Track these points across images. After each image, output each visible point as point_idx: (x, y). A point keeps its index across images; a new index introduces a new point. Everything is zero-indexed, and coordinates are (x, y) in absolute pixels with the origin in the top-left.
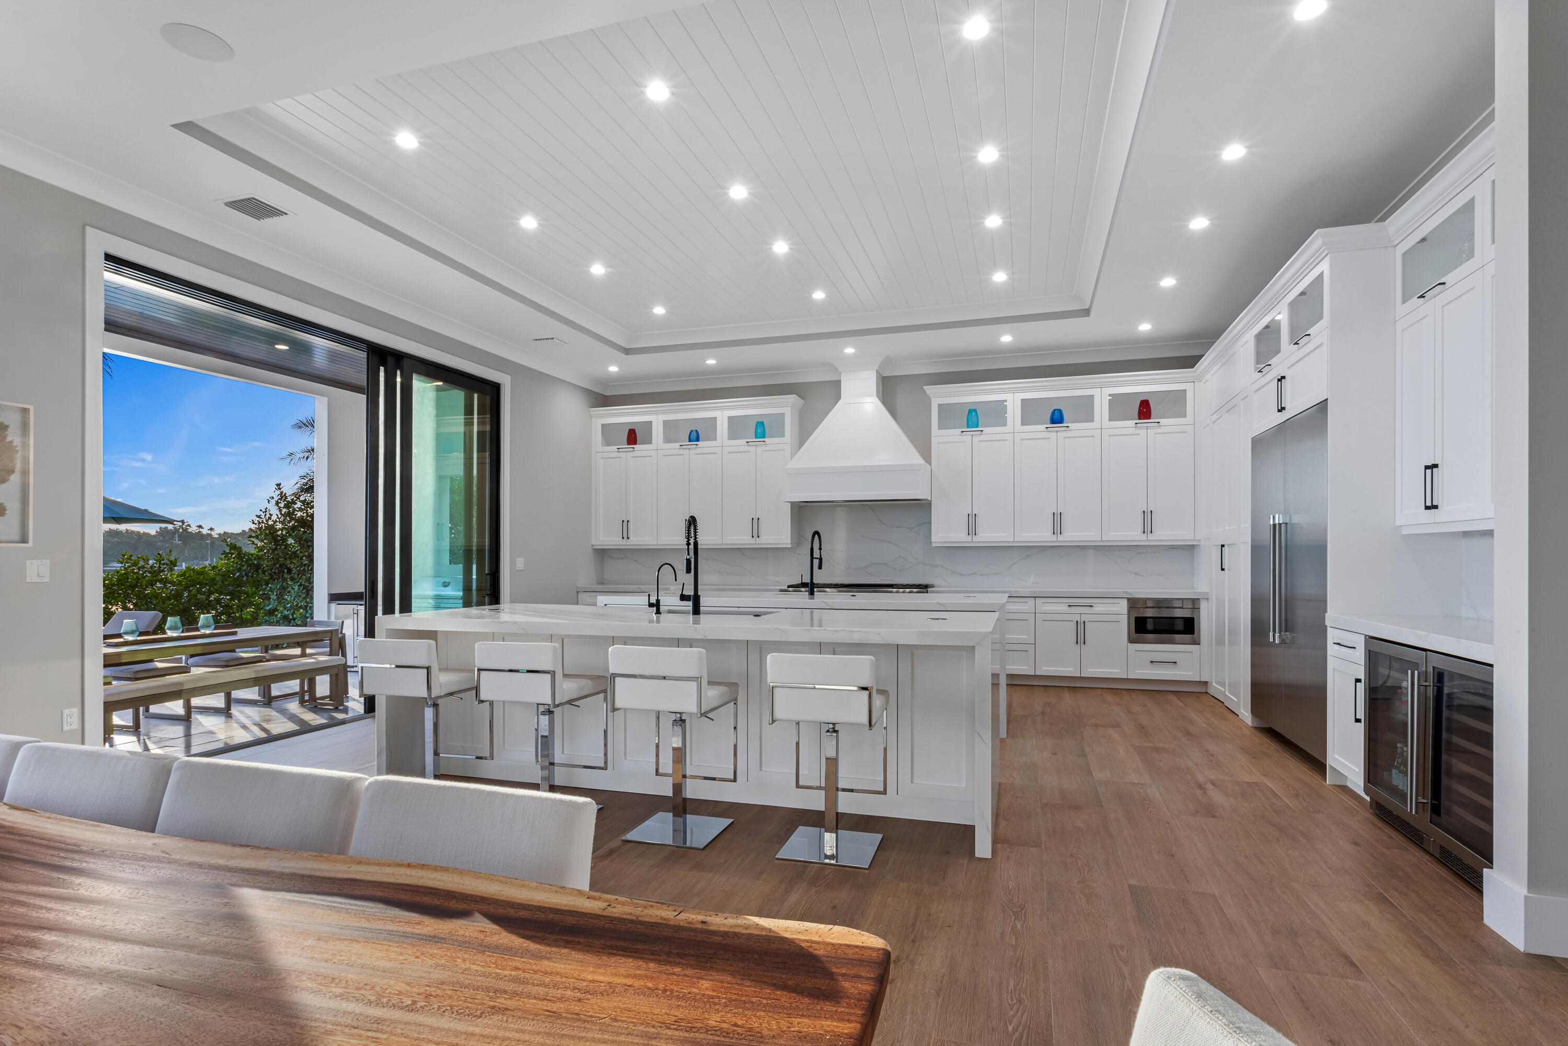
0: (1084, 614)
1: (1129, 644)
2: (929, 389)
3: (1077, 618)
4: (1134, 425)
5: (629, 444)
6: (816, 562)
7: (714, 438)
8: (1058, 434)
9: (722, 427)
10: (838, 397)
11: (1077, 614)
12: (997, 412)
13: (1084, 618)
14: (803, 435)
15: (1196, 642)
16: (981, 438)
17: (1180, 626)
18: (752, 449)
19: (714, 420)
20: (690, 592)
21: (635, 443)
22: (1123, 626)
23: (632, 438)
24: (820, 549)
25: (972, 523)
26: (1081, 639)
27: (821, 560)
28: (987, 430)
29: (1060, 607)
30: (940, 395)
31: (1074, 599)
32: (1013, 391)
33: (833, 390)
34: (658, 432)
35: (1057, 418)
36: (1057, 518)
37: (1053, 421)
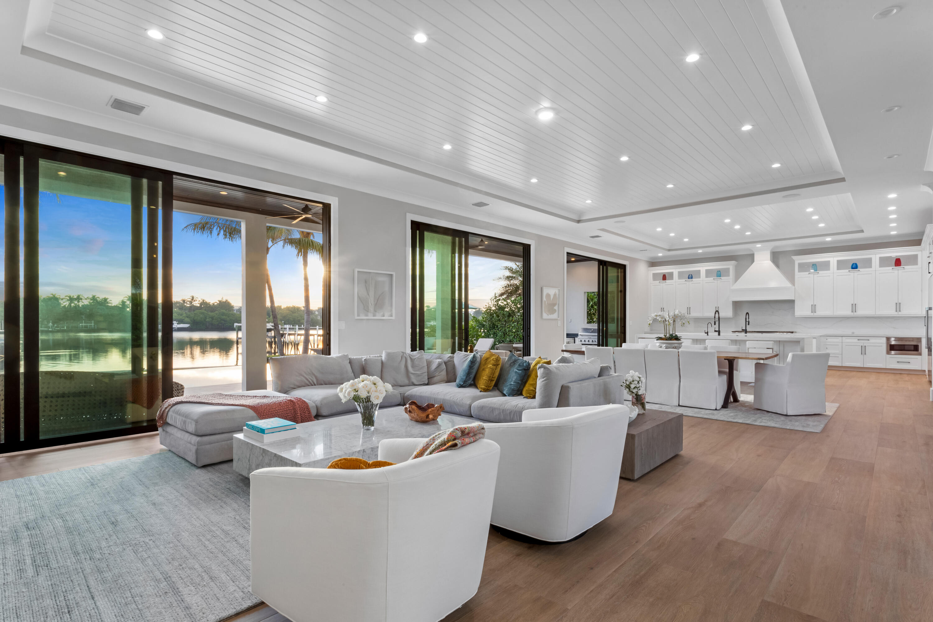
0: (865, 343)
1: (887, 355)
2: (794, 258)
3: (862, 344)
4: (892, 269)
5: (663, 280)
6: (747, 323)
7: (700, 277)
8: (855, 273)
9: (703, 273)
10: (753, 261)
11: (862, 343)
12: (826, 265)
13: (865, 345)
14: (738, 276)
15: (920, 354)
16: (818, 275)
17: (912, 348)
18: (716, 281)
19: (700, 271)
20: (718, 330)
21: (665, 280)
22: (884, 347)
23: (664, 278)
24: (749, 318)
25: (814, 308)
26: (863, 352)
27: (749, 322)
28: (820, 272)
29: (855, 340)
30: (799, 260)
31: (860, 338)
32: (834, 257)
33: (750, 258)
34: (676, 275)
35: (855, 267)
36: (854, 306)
37: (852, 268)
